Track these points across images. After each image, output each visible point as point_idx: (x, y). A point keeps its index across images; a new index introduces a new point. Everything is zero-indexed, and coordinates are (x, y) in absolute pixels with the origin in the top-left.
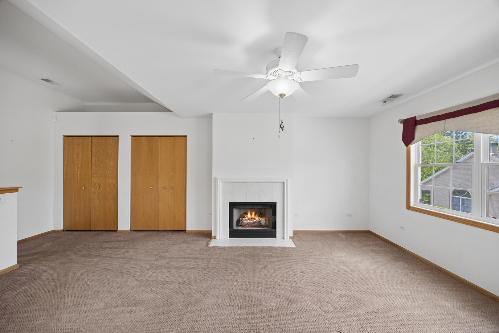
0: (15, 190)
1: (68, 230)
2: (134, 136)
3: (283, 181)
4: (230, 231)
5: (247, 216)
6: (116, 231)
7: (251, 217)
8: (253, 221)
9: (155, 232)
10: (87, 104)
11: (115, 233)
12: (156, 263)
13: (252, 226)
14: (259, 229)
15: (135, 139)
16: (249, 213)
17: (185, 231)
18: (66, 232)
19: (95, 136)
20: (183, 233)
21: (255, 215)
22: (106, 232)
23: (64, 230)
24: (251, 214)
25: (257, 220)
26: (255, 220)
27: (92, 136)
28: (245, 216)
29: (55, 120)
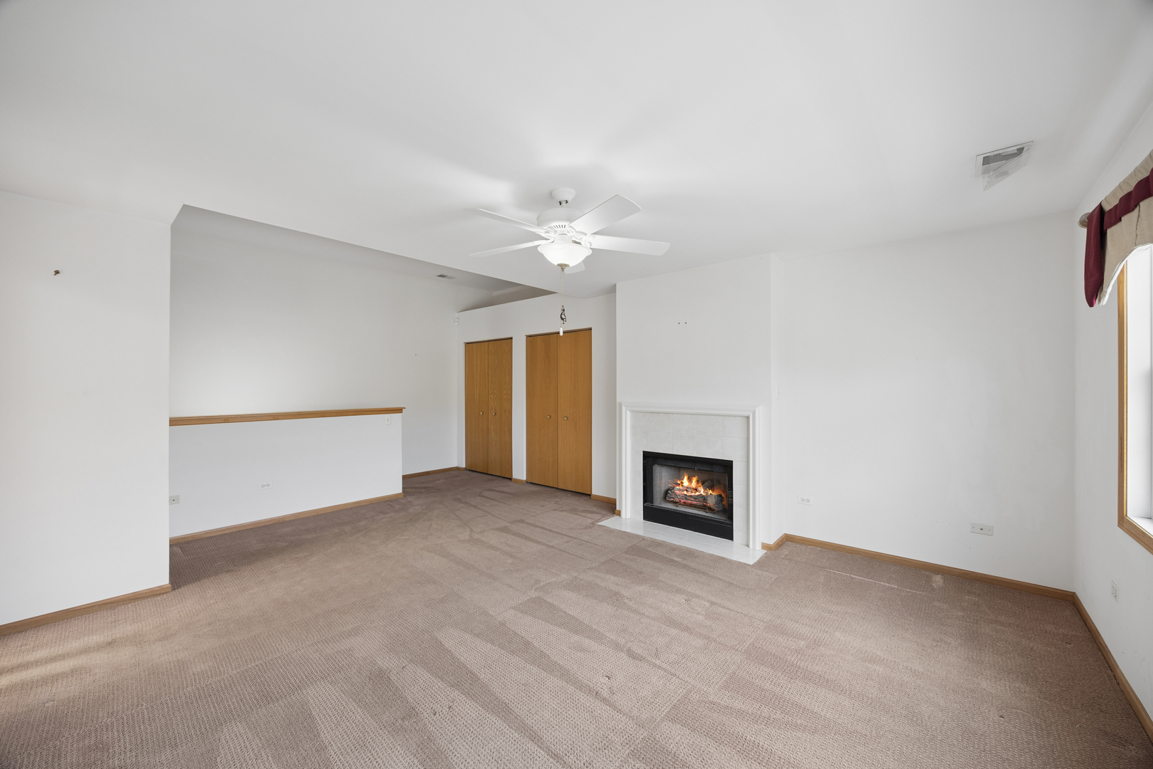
0: (399, 410)
1: (470, 469)
2: (530, 336)
3: (746, 414)
4: (645, 508)
5: (682, 483)
6: (511, 479)
7: (689, 485)
8: (693, 494)
9: (553, 490)
10: (495, 293)
11: (509, 481)
12: (508, 525)
13: (691, 506)
14: (704, 514)
15: (531, 338)
16: (686, 478)
17: (590, 495)
18: (467, 471)
19: (491, 341)
20: (587, 498)
21: (698, 482)
22: (501, 479)
23: (466, 469)
24: (690, 480)
25: (702, 493)
26: (697, 494)
27: (489, 341)
28: (679, 482)
29: (457, 324)
